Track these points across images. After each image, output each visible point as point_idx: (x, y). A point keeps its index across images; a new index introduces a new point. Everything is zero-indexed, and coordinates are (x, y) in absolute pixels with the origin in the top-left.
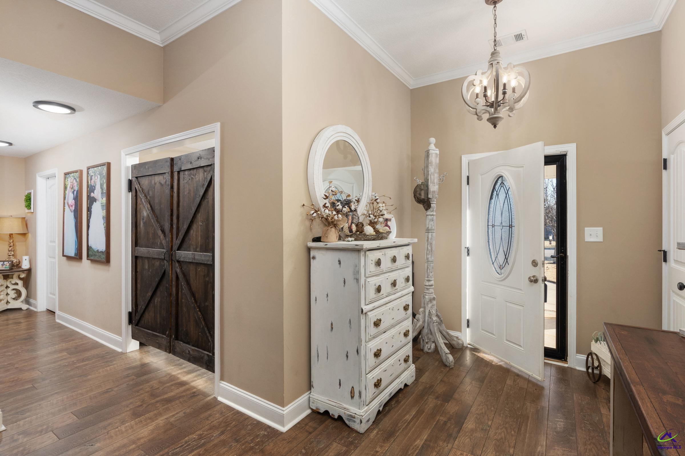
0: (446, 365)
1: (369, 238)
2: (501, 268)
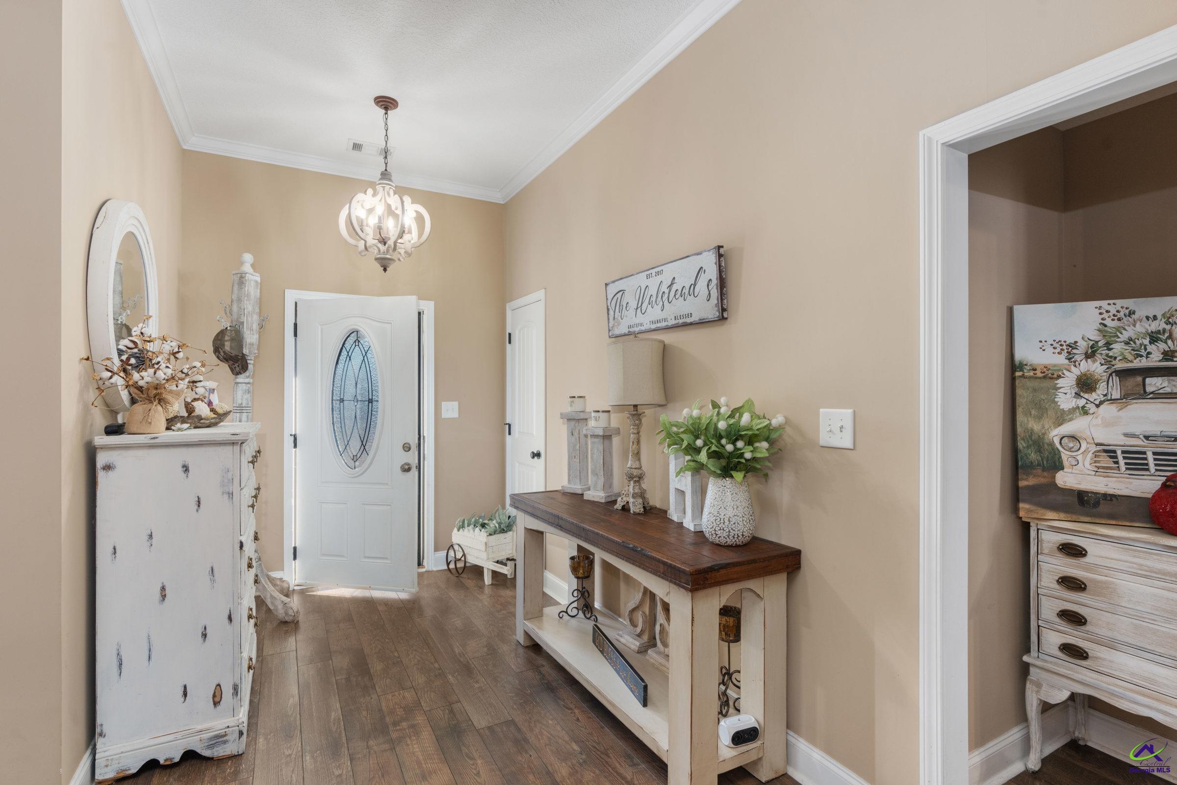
0: (287, 622)
1: (204, 423)
2: (355, 460)
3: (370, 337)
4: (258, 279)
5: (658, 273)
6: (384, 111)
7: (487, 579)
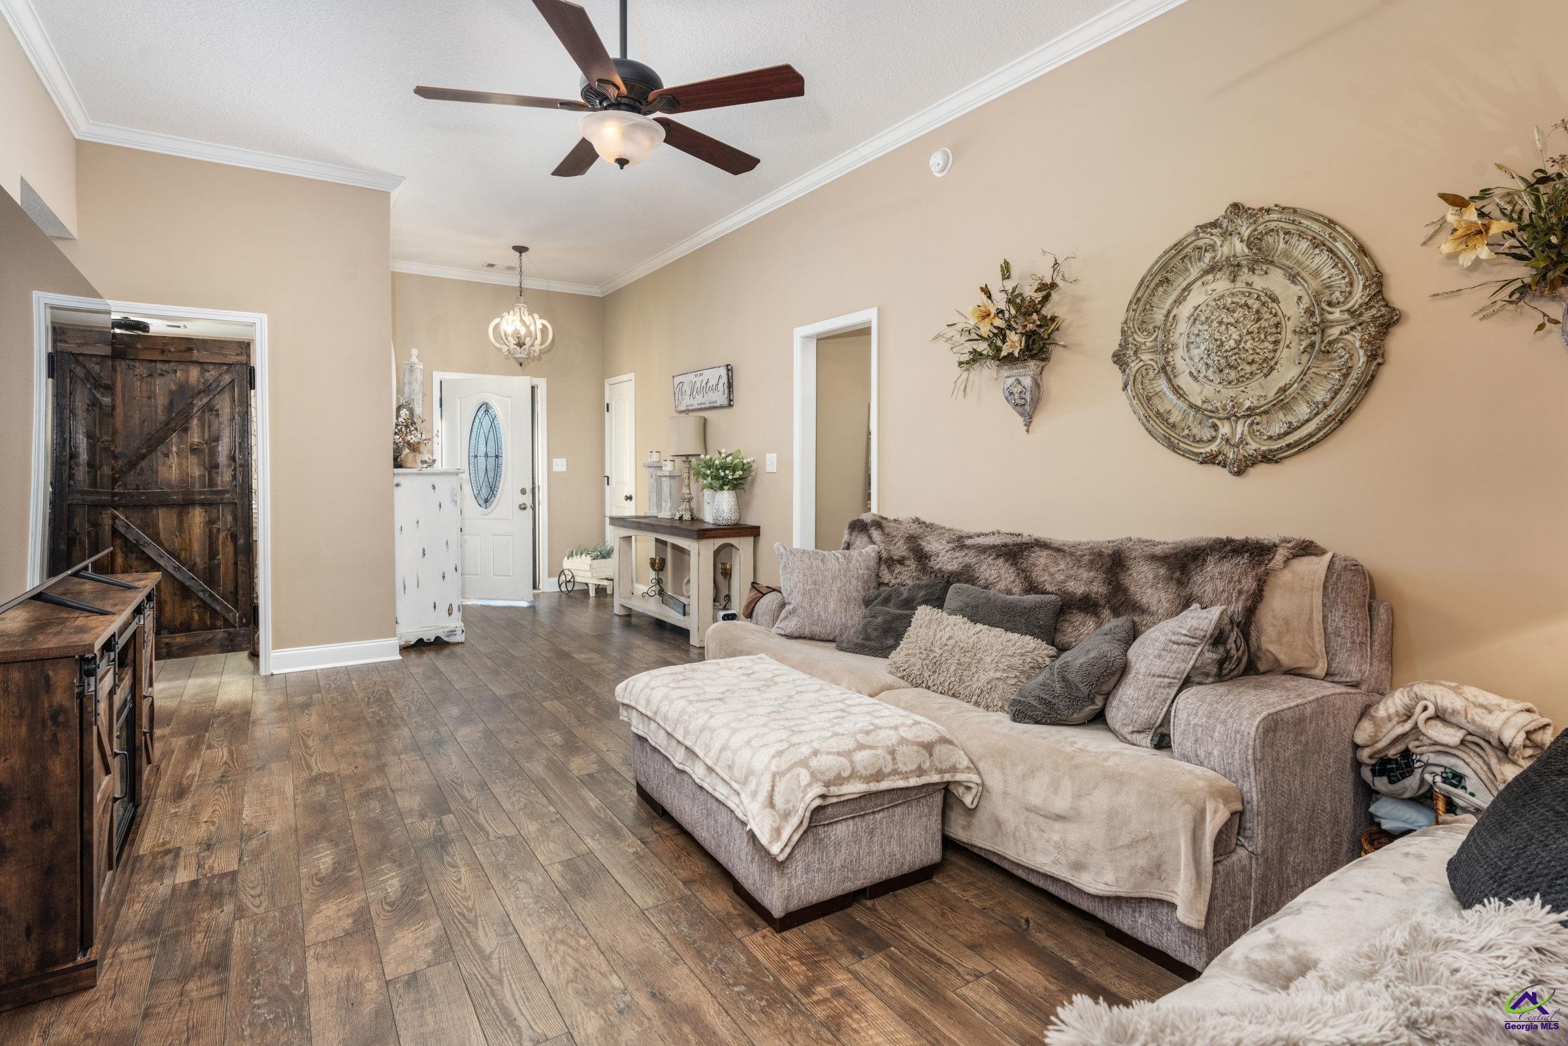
2: (485, 502)
3: (497, 409)
4: (422, 367)
5: (701, 375)
6: (518, 254)
7: (592, 593)
